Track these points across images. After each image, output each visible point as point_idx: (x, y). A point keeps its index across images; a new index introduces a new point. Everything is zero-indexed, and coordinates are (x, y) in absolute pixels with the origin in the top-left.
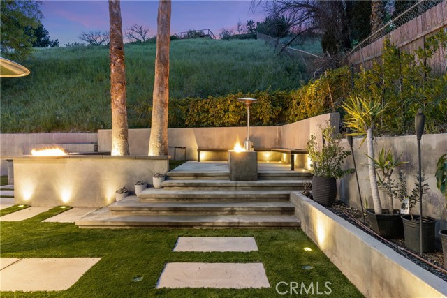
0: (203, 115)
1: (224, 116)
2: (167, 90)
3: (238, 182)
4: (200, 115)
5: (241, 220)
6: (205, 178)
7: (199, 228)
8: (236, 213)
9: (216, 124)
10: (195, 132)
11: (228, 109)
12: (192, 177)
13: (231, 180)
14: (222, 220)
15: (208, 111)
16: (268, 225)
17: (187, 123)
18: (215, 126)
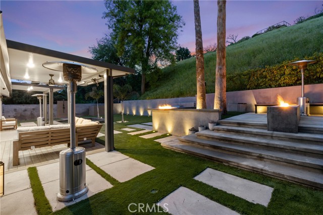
0: (261, 80)
1: (280, 79)
2: (224, 67)
3: (275, 132)
4: (259, 80)
5: (266, 168)
6: (246, 126)
7: (227, 164)
8: (265, 160)
9: (273, 85)
10: (253, 92)
11: (285, 73)
12: (236, 125)
13: (268, 130)
14: (246, 163)
15: (266, 77)
16: (296, 180)
17: (248, 87)
18: (271, 87)
